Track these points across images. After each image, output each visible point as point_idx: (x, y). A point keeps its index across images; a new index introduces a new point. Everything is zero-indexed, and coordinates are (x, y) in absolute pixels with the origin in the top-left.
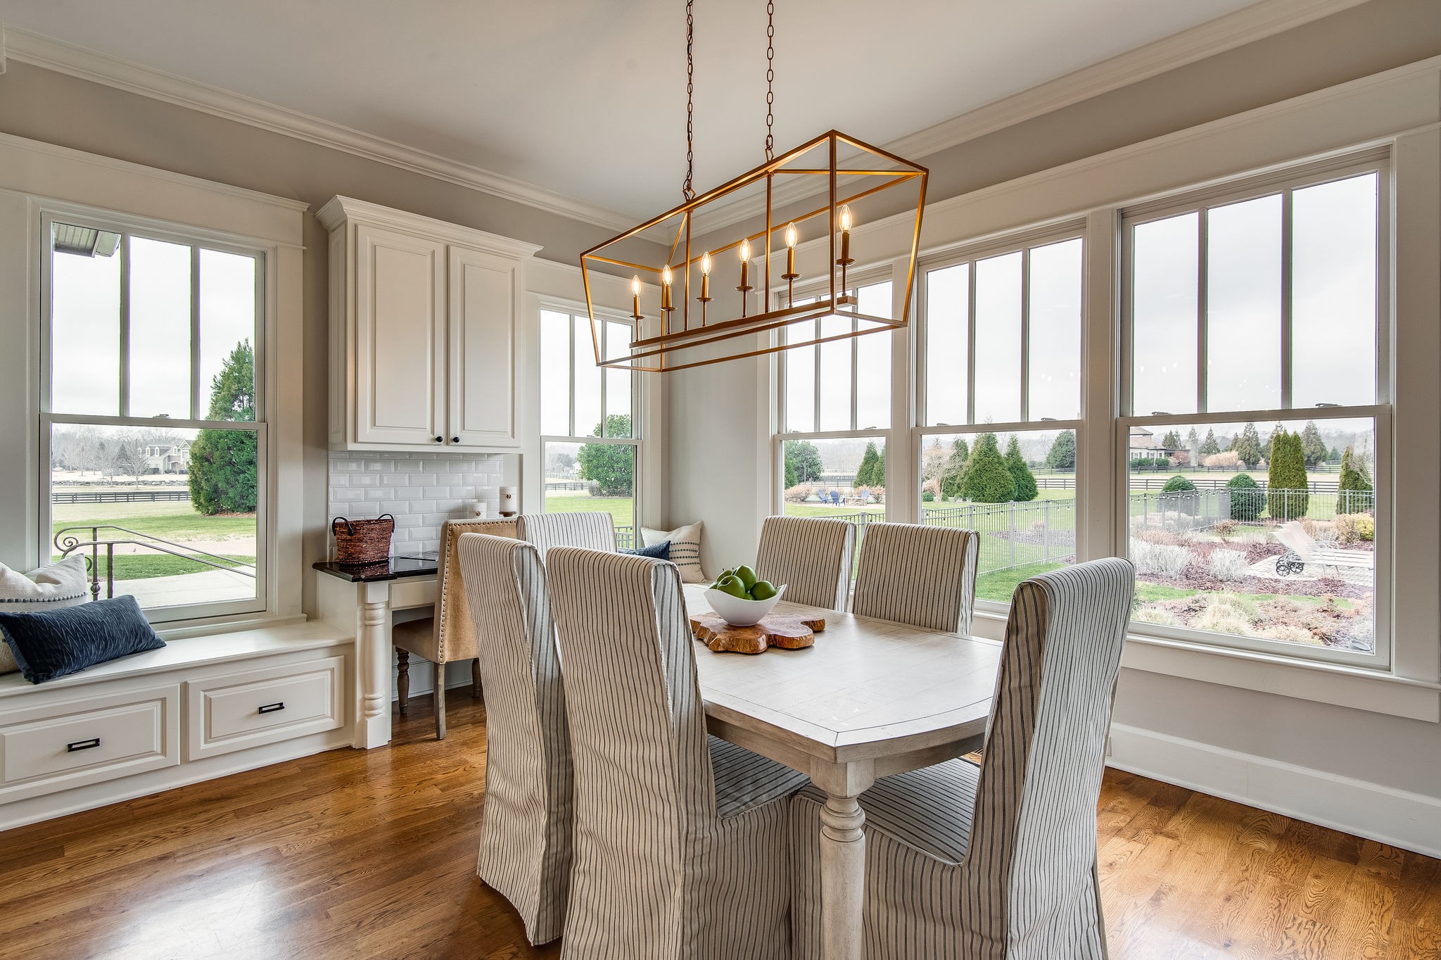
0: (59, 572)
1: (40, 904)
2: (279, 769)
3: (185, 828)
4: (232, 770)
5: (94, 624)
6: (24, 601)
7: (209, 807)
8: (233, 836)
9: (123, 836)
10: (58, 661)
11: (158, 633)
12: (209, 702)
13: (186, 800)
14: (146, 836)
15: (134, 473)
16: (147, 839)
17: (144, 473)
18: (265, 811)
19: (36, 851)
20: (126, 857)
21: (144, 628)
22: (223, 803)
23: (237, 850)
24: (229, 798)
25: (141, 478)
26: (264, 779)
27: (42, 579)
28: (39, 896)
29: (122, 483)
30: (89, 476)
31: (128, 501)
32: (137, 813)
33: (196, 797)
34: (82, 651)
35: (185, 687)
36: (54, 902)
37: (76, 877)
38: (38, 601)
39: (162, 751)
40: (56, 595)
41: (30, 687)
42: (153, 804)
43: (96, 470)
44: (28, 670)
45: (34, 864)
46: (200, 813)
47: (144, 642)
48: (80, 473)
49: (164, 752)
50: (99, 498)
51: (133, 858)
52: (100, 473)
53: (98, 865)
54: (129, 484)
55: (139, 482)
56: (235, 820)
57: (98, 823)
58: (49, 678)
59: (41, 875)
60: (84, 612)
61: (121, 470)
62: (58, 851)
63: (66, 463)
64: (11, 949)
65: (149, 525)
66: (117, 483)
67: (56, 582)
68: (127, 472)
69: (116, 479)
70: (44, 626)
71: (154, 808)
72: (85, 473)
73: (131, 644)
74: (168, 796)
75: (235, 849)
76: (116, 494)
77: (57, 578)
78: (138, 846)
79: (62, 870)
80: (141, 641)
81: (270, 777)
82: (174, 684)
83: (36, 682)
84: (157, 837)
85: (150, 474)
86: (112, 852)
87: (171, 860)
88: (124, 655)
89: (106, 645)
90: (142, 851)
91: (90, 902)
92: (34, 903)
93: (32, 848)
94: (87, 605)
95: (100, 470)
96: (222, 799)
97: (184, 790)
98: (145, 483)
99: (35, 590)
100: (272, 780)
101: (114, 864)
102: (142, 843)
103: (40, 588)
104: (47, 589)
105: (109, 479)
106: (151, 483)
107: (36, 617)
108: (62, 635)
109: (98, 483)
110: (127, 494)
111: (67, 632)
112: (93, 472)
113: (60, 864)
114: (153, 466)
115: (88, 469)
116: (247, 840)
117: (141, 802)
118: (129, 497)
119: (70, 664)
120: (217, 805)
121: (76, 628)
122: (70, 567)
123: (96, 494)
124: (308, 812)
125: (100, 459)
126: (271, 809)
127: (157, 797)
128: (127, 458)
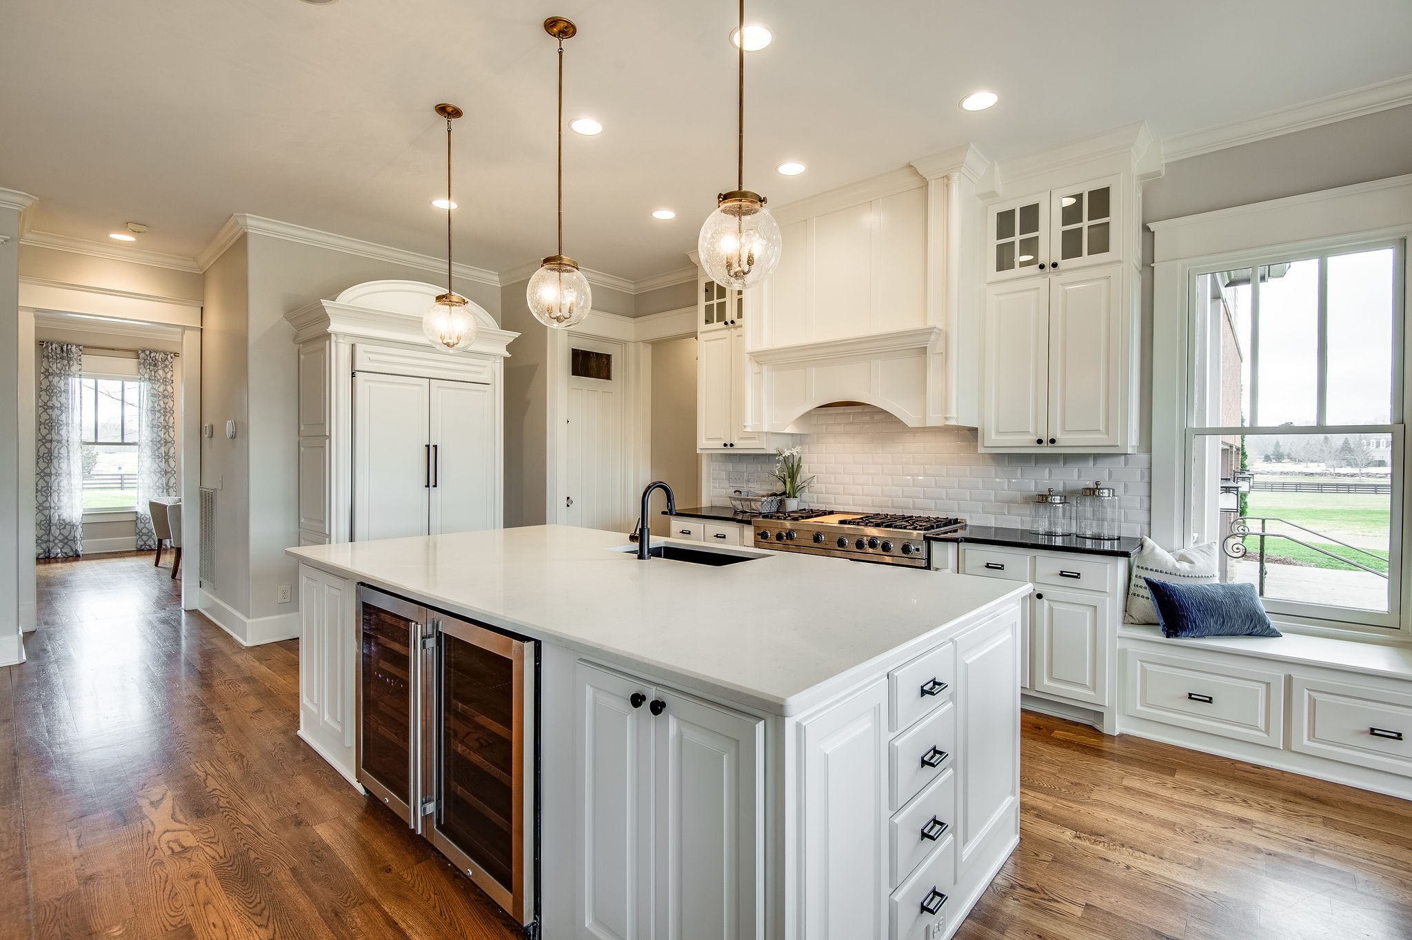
0: (1195, 554)
1: (1147, 801)
2: (1392, 803)
3: (1271, 807)
4: (1337, 779)
5: (1215, 602)
6: (1166, 573)
7: (1301, 801)
8: (1312, 839)
9: (1218, 786)
10: (1183, 624)
11: (1273, 622)
12: (1313, 703)
13: (1283, 784)
14: (1237, 796)
15: (1356, 465)
16: (1236, 798)
17: (1368, 465)
18: (1357, 835)
19: (1158, 763)
20: (1216, 803)
21: (1259, 616)
22: (1316, 805)
23: (1311, 853)
24: (1324, 803)
25: (1364, 470)
26: (1370, 805)
27: (1182, 558)
28: (1148, 795)
29: (1345, 475)
30: (1313, 468)
31: (1349, 493)
32: (1238, 773)
33: (1293, 786)
34: (1203, 622)
35: (1289, 680)
36: (1156, 805)
37: (1176, 797)
38: (1175, 575)
39: (1266, 730)
40: (1190, 573)
41: (1163, 639)
42: (1253, 773)
43: (1319, 462)
44: (1164, 626)
45: (1154, 771)
46: (1291, 801)
47: (1258, 628)
48: (1304, 465)
49: (1267, 731)
50: (1320, 488)
51: (1221, 807)
52: (1323, 464)
53: (1194, 797)
54: (1352, 476)
55: (1362, 474)
56: (1321, 826)
57: (1206, 766)
58: (1177, 636)
59: (1156, 781)
60: (1208, 590)
61: (1344, 462)
62: (1172, 772)
63: (1293, 455)
64: (1122, 819)
65: (1364, 517)
66: (1339, 475)
67: (1191, 562)
68: (1349, 465)
69: (1338, 470)
70: (1176, 595)
71: (1252, 776)
72: (1310, 464)
73: (1247, 627)
74: (1268, 772)
75: (1310, 851)
76: (1337, 485)
77: (1192, 559)
78: (1228, 800)
79: (1169, 786)
80: (1256, 627)
81: (1378, 805)
82: (1279, 673)
83: (1168, 637)
84: (1245, 801)
85: (1375, 466)
86: (1207, 793)
87: (1248, 826)
88: (1241, 634)
89: (1224, 622)
90: (1229, 805)
91: (1178, 820)
92: (1145, 798)
93: (1157, 760)
94: (1212, 585)
95: (1324, 462)
96: (1318, 800)
97: (1285, 775)
98: (1369, 475)
99: (1174, 566)
100: (1378, 810)
101: (1204, 802)
102: (1231, 799)
103: (1178, 565)
104: (1184, 566)
105: (1332, 470)
106: (1375, 476)
107: (1171, 586)
108: (1189, 605)
109: (1320, 474)
110: (1349, 486)
111: (1192, 603)
112: (1317, 464)
113: (1169, 781)
114: (1378, 459)
115: (1312, 461)
116: (1325, 850)
117: (1243, 766)
118: (1349, 488)
119: (1192, 629)
120: (1310, 803)
121: (1200, 602)
122: (1204, 552)
123: (1318, 484)
124: (1409, 864)
125: (1324, 451)
126: (1365, 837)
127: (1259, 768)
128: (1351, 451)
